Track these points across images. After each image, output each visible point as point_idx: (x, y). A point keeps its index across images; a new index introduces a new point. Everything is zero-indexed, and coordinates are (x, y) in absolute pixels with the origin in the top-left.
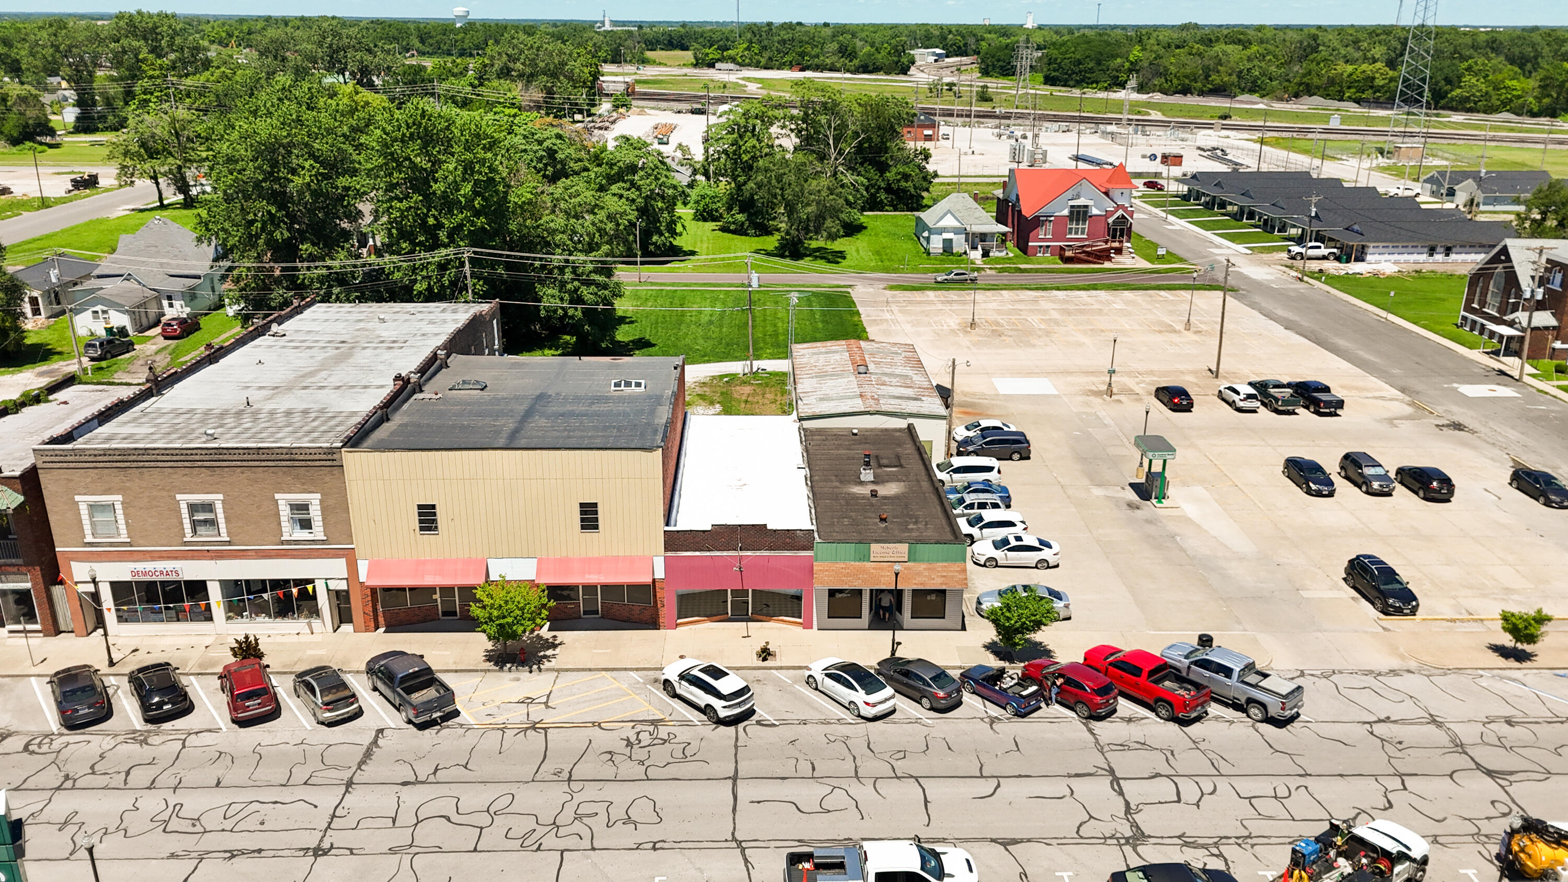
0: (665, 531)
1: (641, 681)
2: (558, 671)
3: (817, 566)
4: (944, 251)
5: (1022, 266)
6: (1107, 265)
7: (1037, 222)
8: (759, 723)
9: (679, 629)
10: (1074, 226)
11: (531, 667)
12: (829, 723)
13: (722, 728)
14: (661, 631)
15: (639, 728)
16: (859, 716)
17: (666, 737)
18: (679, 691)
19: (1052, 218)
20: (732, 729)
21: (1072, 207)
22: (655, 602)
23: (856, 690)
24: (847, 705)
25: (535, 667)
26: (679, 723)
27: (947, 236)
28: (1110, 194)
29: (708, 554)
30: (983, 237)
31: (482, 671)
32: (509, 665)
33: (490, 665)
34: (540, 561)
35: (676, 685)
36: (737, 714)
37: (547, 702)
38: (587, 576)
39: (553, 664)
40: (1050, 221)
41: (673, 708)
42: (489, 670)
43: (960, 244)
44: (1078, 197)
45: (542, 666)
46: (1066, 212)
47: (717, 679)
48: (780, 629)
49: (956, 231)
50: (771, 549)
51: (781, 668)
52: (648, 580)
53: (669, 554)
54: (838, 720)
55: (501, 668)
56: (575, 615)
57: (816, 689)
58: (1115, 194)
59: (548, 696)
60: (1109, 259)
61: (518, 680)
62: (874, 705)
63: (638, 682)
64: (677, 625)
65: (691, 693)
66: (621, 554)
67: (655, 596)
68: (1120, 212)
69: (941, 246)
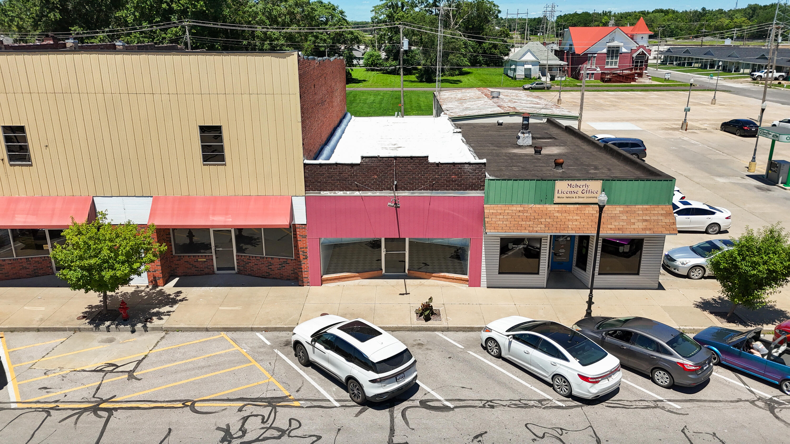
0: (305, 165)
1: (269, 343)
2: (167, 330)
3: (488, 209)
4: (526, 77)
5: (578, 84)
6: (633, 83)
7: (585, 58)
8: (424, 404)
9: (326, 286)
10: (610, 60)
11: (133, 326)
12: (526, 406)
13: (370, 412)
14: (305, 288)
15: (249, 410)
16: (570, 396)
17: (285, 427)
18: (313, 357)
19: (596, 55)
20: (385, 413)
21: (609, 47)
22: (297, 254)
23: (566, 359)
24: (550, 381)
25: (139, 325)
26: (309, 404)
27: (526, 66)
28: (634, 38)
29: (357, 193)
30: (551, 68)
31: (70, 329)
32: (107, 323)
33: (84, 323)
34: (156, 200)
35: (309, 348)
36: (393, 392)
37: (134, 371)
38: (211, 218)
39: (164, 322)
40: (595, 57)
41: (304, 381)
42: (79, 330)
43: (536, 71)
44: (613, 40)
45: (149, 325)
46: (605, 51)
47: (363, 340)
48: (442, 286)
49: (533, 63)
50: (432, 188)
51: (448, 329)
52: (283, 222)
53: (312, 194)
54: (540, 401)
55: (97, 327)
56: (206, 271)
57: (499, 356)
58: (638, 38)
59: (140, 362)
60: (634, 80)
61: (111, 341)
62: (595, 380)
63: (265, 345)
64: (322, 282)
65: (328, 360)
66: (254, 193)
67: (296, 246)
68: (641, 50)
69: (524, 73)
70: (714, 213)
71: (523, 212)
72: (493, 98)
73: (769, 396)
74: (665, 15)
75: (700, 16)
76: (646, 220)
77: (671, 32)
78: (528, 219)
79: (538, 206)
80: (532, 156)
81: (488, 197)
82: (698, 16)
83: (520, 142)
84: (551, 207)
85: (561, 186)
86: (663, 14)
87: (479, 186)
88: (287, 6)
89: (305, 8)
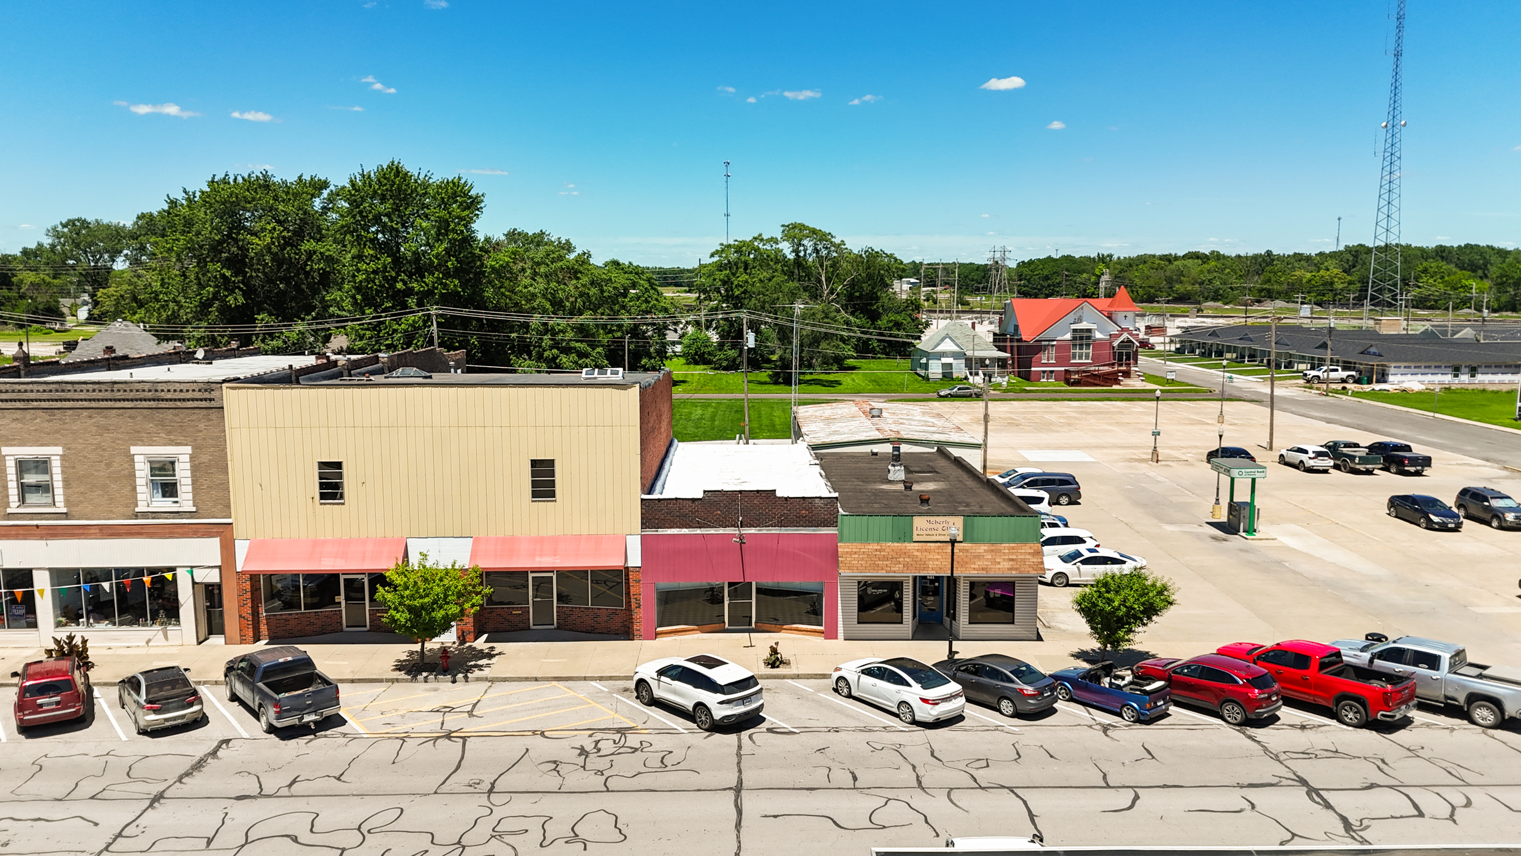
0: (642, 500)
1: (606, 690)
2: (492, 680)
3: (842, 548)
4: (944, 376)
5: (1028, 388)
6: (1115, 387)
7: (1038, 348)
8: (770, 730)
9: (661, 640)
10: (1078, 351)
11: (454, 676)
12: (870, 731)
13: (718, 737)
14: (636, 643)
15: (598, 736)
16: (914, 722)
17: (638, 745)
18: (658, 693)
19: (1055, 343)
20: (732, 738)
21: (1075, 331)
22: (629, 603)
23: (909, 685)
24: (895, 710)
25: (460, 676)
26: (657, 731)
27: (945, 360)
28: (1114, 317)
29: (698, 531)
30: (984, 362)
31: (388, 680)
32: (425, 674)
33: (402, 675)
34: (476, 541)
35: (653, 684)
36: (740, 715)
37: (472, 711)
38: (538, 559)
39: (487, 672)
40: (1053, 346)
41: (649, 717)
42: (397, 680)
43: (960, 369)
44: (1080, 320)
45: (469, 675)
46: (1068, 336)
47: (710, 667)
48: (795, 639)
49: (956, 356)
50: (781, 524)
51: (798, 677)
52: (616, 562)
53: (650, 532)
54: (884, 728)
55: (415, 677)
56: (521, 625)
57: (850, 696)
58: (1119, 317)
59: (475, 705)
60: (1118, 382)
61: (436, 690)
62: (935, 703)
63: (602, 691)
64: (657, 635)
65: (675, 692)
66: (585, 532)
67: (628, 594)
68: (1125, 335)
69: (941, 371)
70: (1124, 562)
71: (880, 551)
72: (873, 417)
73: (1109, 722)
74: (1204, 263)
75: (1264, 265)
76: (1012, 560)
77: (1214, 292)
78: (885, 558)
79: (896, 544)
80: (902, 492)
81: (841, 533)
82: (1261, 265)
83: (891, 477)
84: (910, 546)
85: (920, 522)
86: (1200, 261)
87: (831, 521)
88: (579, 285)
89: (605, 288)
